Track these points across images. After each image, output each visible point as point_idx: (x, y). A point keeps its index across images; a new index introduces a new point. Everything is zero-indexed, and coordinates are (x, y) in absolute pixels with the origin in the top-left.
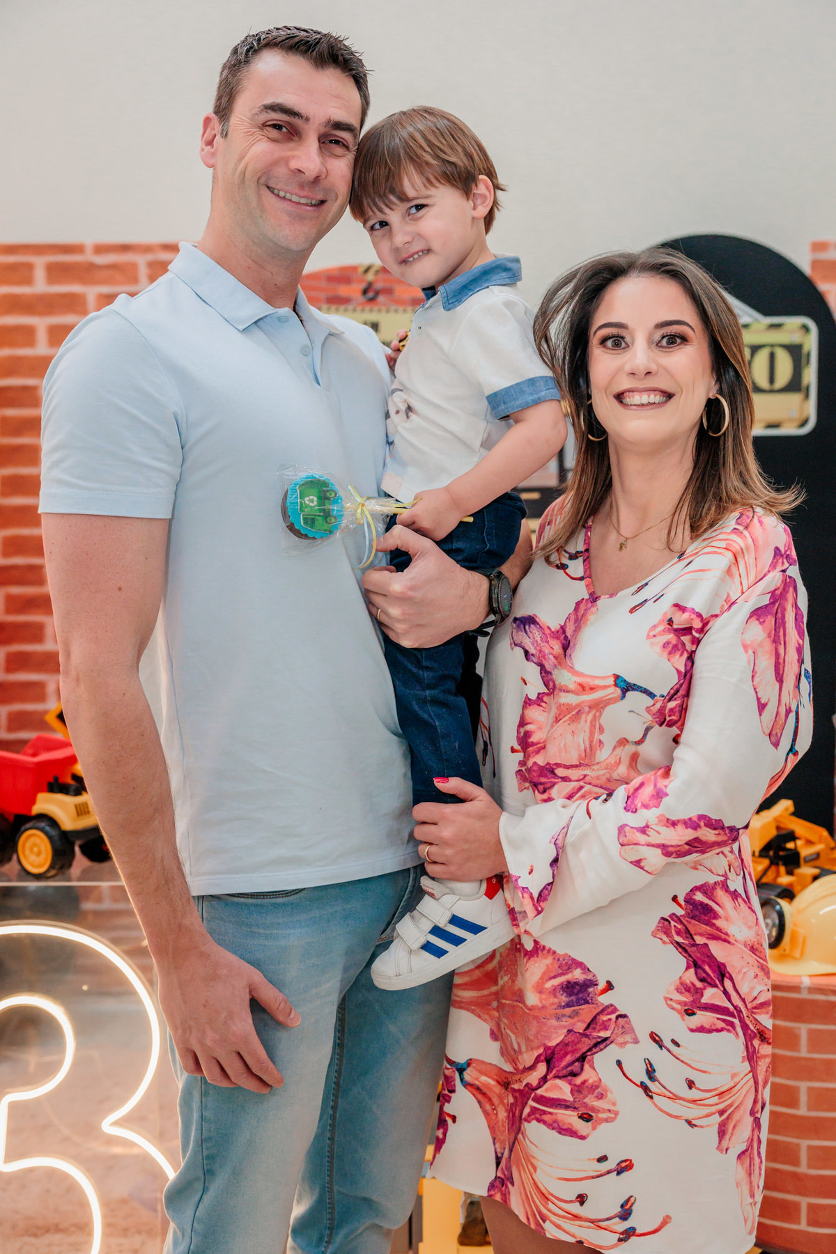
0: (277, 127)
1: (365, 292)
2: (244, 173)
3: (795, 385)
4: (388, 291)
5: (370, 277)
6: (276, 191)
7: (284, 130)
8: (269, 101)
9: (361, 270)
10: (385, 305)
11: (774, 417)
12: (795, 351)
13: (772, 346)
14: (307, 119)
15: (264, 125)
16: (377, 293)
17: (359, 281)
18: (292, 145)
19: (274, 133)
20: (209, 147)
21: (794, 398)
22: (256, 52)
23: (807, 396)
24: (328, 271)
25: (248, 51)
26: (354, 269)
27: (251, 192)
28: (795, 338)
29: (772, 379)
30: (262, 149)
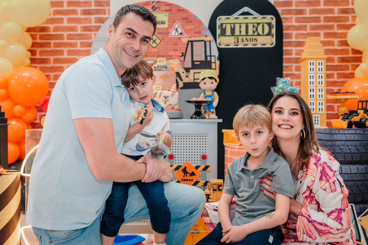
0: (129, 34)
1: (152, 8)
2: (118, 45)
3: (269, 34)
4: (159, 8)
5: (154, 4)
6: (126, 51)
7: (131, 35)
8: (129, 27)
9: (152, 2)
10: (158, 11)
11: (264, 42)
12: (269, 24)
13: (263, 23)
14: (138, 34)
15: (126, 33)
16: (156, 8)
17: (151, 5)
18: (133, 40)
19: (128, 36)
20: (109, 33)
21: (270, 37)
22: (128, 12)
23: (273, 37)
24: (143, 2)
25: (126, 11)
26: (150, 2)
27: (119, 50)
28: (270, 21)
29: (263, 32)
30: (124, 40)
